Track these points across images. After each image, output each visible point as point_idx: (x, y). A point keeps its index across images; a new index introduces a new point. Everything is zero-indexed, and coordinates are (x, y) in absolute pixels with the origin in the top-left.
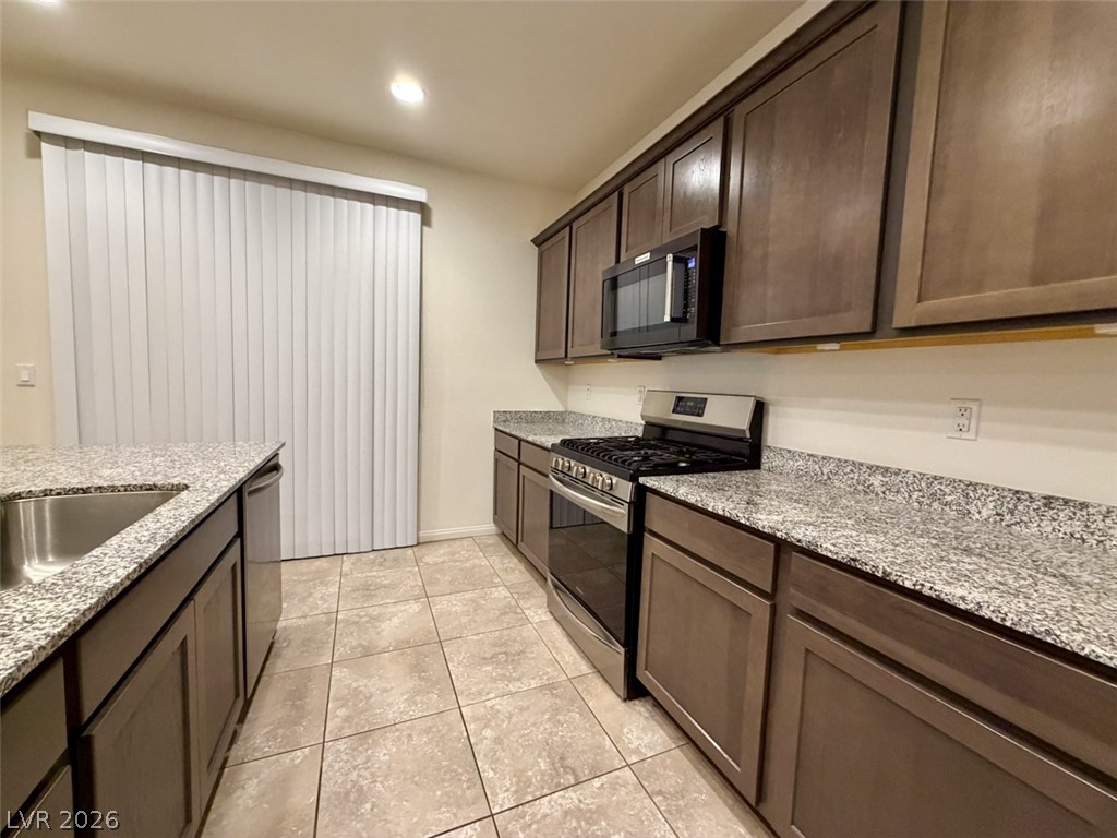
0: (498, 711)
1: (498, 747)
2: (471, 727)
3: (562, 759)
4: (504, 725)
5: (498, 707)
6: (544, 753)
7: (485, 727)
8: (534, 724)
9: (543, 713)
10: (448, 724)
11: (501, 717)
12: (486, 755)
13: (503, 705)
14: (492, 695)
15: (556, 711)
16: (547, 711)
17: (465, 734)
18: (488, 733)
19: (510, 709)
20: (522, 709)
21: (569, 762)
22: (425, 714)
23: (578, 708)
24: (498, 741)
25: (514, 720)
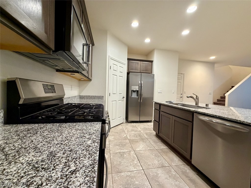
0: (133, 167)
1: (133, 159)
2: (139, 164)
3: (121, 156)
4: (132, 163)
5: (133, 168)
6: (124, 157)
7: (136, 164)
8: (125, 162)
9: (122, 165)
10: (145, 166)
11: (133, 165)
12: (136, 158)
13: (132, 169)
14: (135, 172)
15: (120, 165)
16: (121, 165)
17: (140, 163)
18: (136, 162)
19: (130, 167)
20: (127, 166)
21: (120, 155)
22: (151, 169)
23: (114, 165)
24: (133, 161)
25: (130, 164)
